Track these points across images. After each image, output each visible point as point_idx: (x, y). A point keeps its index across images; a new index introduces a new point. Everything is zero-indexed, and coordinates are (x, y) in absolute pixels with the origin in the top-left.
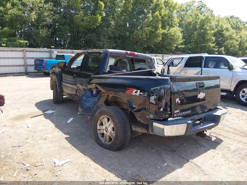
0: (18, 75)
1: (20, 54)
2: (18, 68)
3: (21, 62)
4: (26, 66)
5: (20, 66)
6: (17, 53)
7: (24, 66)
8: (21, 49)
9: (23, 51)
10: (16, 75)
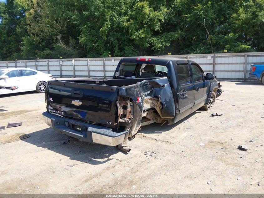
0: (236, 80)
1: (241, 60)
2: (238, 73)
3: (241, 67)
4: (245, 71)
5: (239, 71)
6: (238, 58)
7: (243, 71)
8: (243, 54)
9: (244, 56)
10: (234, 80)
